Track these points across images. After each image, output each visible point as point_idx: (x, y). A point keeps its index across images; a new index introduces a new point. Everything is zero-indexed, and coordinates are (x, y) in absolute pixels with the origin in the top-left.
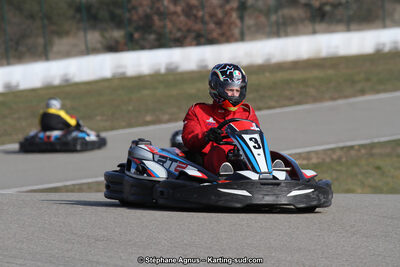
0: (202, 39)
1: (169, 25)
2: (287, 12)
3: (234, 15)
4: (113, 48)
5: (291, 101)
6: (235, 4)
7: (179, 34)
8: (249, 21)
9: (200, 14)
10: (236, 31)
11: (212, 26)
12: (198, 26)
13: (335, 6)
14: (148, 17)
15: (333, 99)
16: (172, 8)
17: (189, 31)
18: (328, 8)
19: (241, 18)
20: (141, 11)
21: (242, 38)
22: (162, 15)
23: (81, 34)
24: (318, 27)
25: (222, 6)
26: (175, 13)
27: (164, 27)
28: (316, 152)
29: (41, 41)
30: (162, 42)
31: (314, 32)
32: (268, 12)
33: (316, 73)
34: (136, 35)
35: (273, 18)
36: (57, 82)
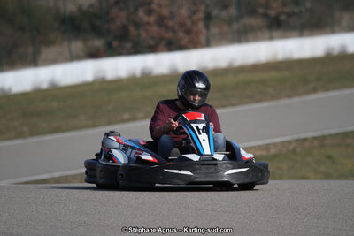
0: (173, 46)
1: (143, 34)
2: (248, 21)
3: (201, 25)
4: (94, 55)
5: (252, 99)
6: (201, 15)
7: (152, 42)
8: (214, 30)
9: (170, 23)
10: (203, 39)
11: (181, 34)
12: (169, 35)
13: (290, 15)
14: (125, 28)
15: (289, 96)
16: (146, 19)
17: (162, 39)
18: (283, 17)
19: (207, 27)
20: (119, 22)
21: (208, 44)
22: (138, 25)
23: (66, 43)
24: (275, 33)
25: (190, 17)
26: (148, 23)
27: (139, 36)
28: (275, 144)
29: (30, 50)
30: (137, 49)
31: (271, 38)
32: (230, 22)
33: (274, 74)
34: (115, 44)
35: (235, 26)
36: (45, 86)
